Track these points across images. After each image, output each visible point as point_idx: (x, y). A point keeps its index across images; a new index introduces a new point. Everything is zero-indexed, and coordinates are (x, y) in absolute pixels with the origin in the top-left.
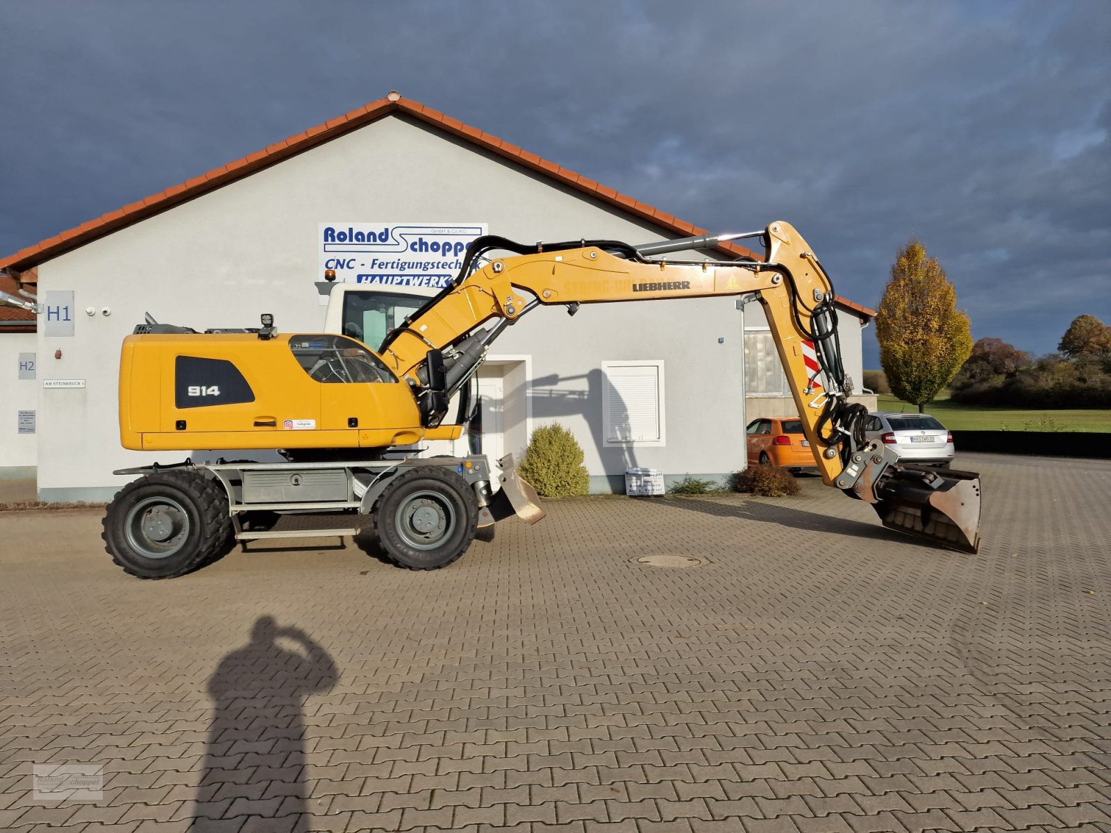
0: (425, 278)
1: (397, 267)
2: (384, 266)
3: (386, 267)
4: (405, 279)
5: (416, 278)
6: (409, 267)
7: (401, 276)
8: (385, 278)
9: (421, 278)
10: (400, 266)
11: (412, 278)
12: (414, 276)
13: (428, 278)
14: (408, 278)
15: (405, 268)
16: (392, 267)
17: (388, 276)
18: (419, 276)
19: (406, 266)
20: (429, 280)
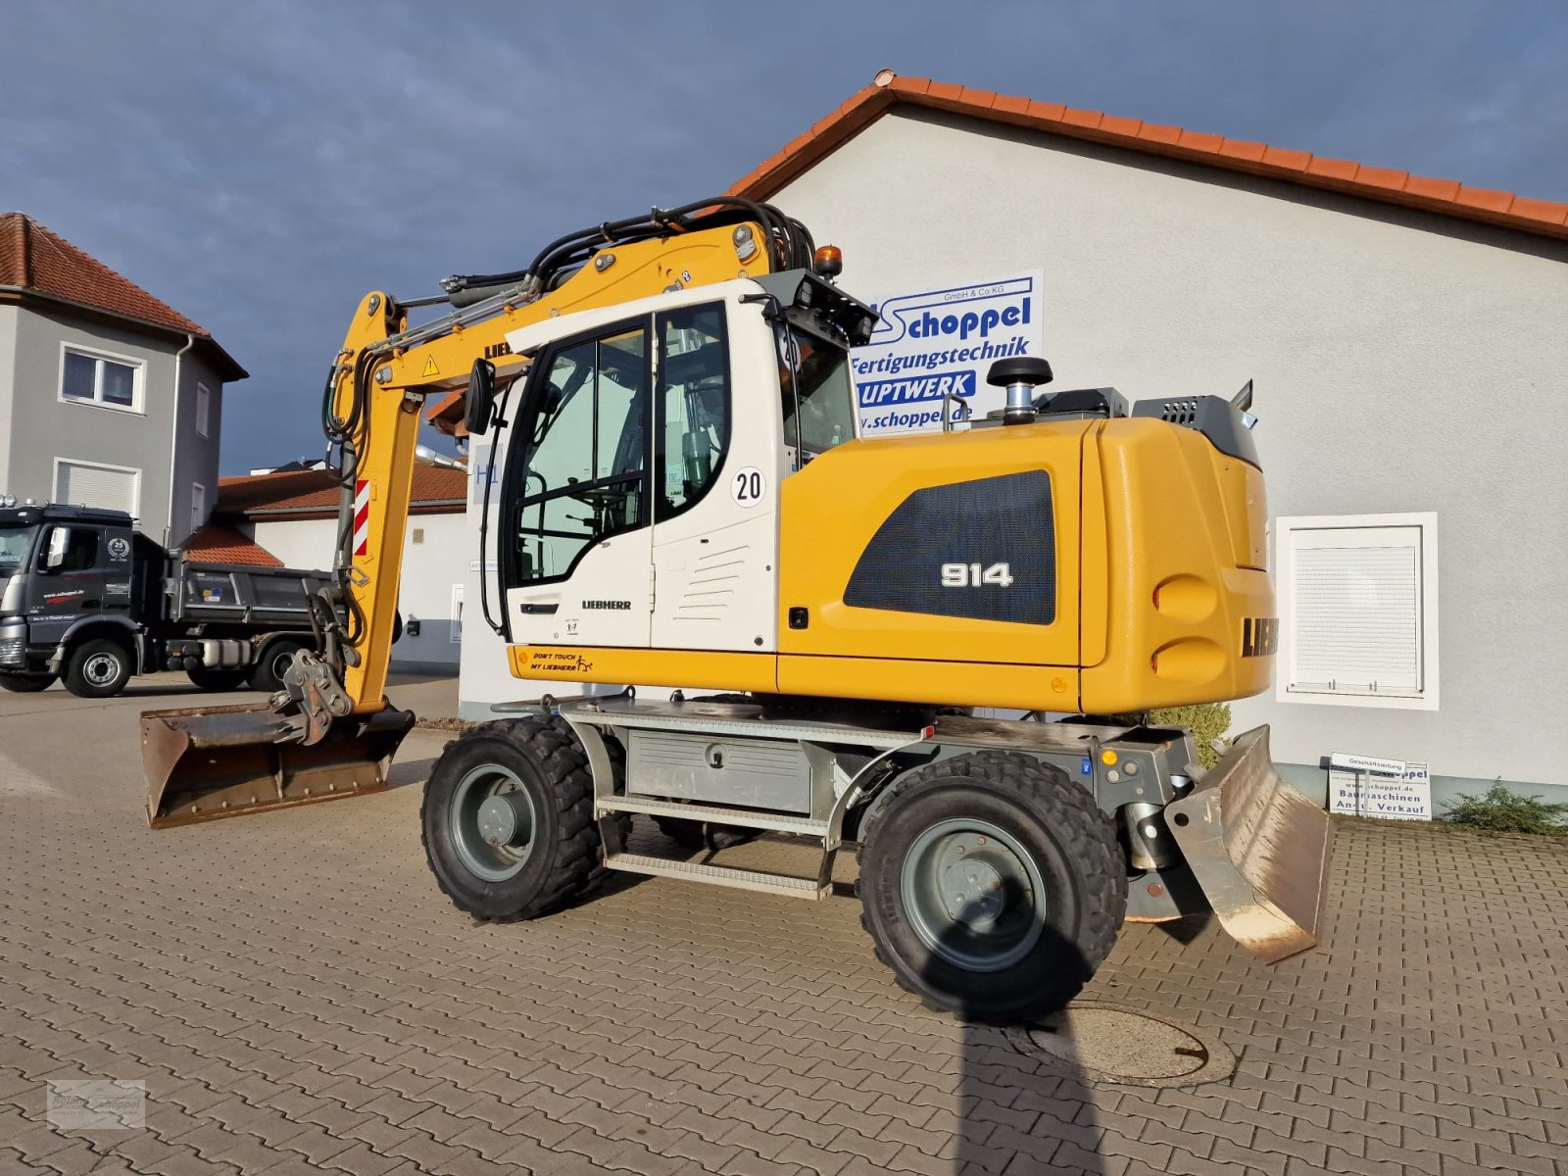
0: (931, 381)
1: (887, 369)
2: (867, 369)
3: (870, 371)
4: (898, 386)
5: (916, 382)
6: (905, 366)
7: (892, 382)
8: (868, 389)
9: (924, 382)
10: (891, 365)
11: (909, 383)
12: (913, 380)
13: (936, 380)
14: (903, 384)
15: (898, 369)
16: (880, 370)
17: (872, 385)
18: (920, 379)
19: (901, 365)
20: (937, 384)
